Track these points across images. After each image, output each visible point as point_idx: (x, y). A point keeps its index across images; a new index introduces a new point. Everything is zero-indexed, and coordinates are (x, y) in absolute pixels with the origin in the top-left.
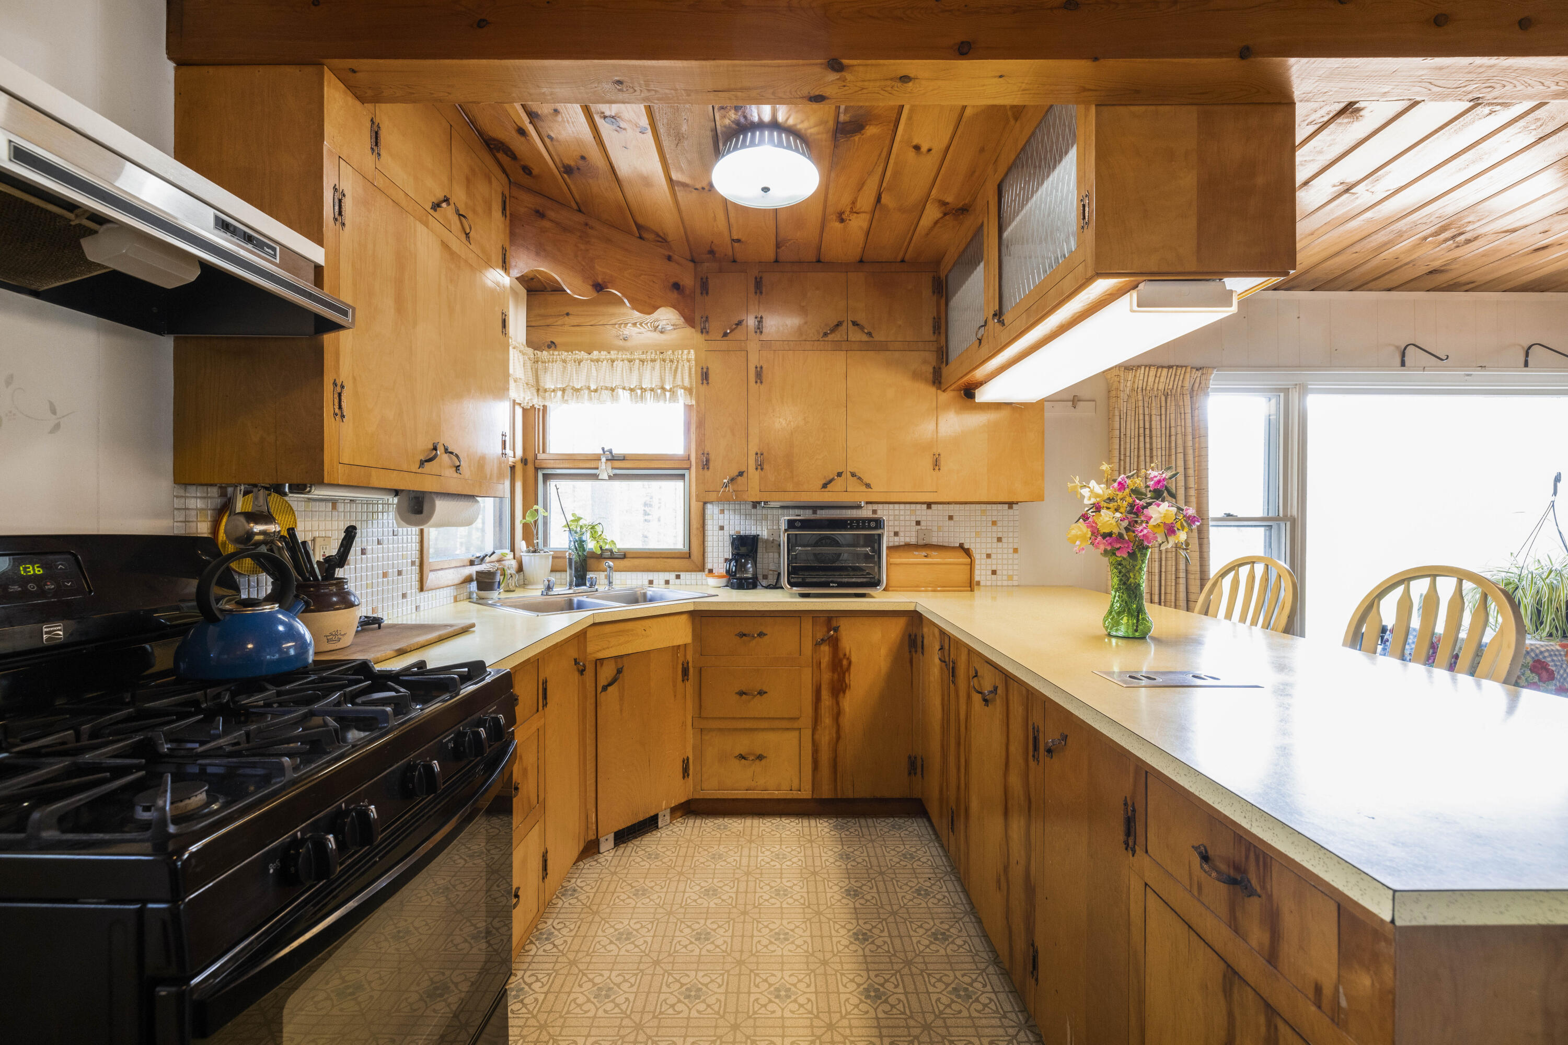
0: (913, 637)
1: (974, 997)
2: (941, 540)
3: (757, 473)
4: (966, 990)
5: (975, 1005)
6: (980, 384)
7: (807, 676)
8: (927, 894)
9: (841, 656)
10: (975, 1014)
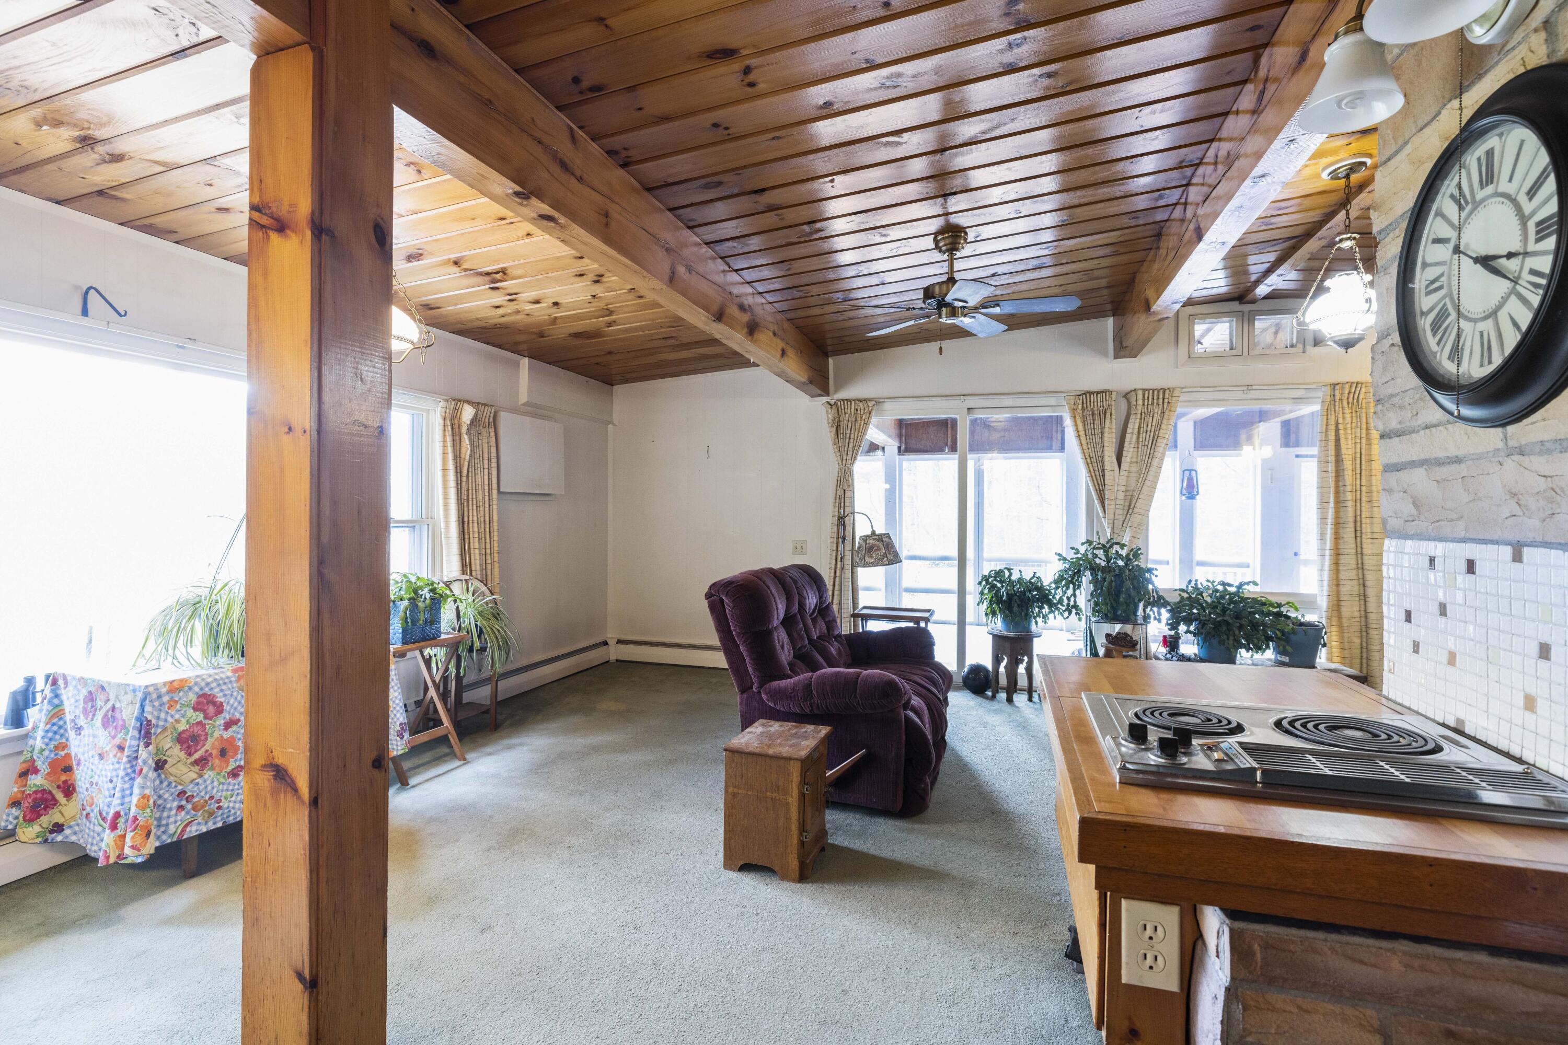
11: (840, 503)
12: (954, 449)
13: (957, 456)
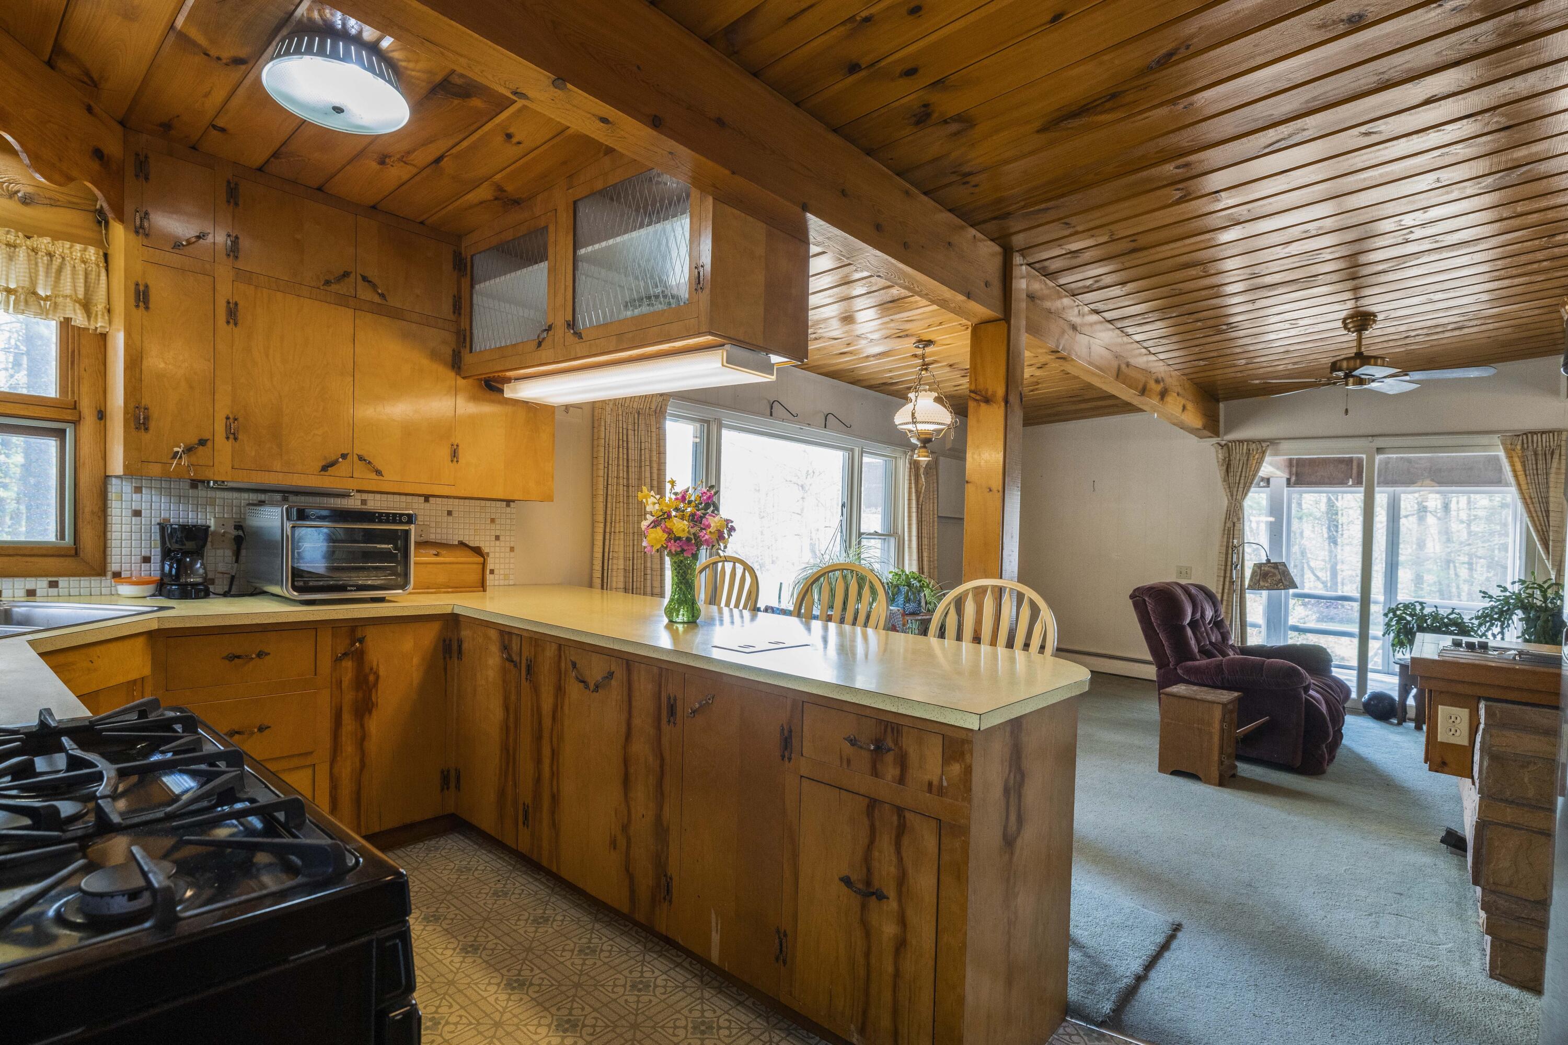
0: (447, 642)
1: (598, 950)
2: (439, 537)
3: (229, 444)
4: (589, 948)
5: (602, 955)
6: (508, 380)
7: (324, 701)
8: (506, 894)
9: (367, 670)
10: (607, 960)
11: (1229, 534)
12: (1359, 482)
13: (1362, 489)
